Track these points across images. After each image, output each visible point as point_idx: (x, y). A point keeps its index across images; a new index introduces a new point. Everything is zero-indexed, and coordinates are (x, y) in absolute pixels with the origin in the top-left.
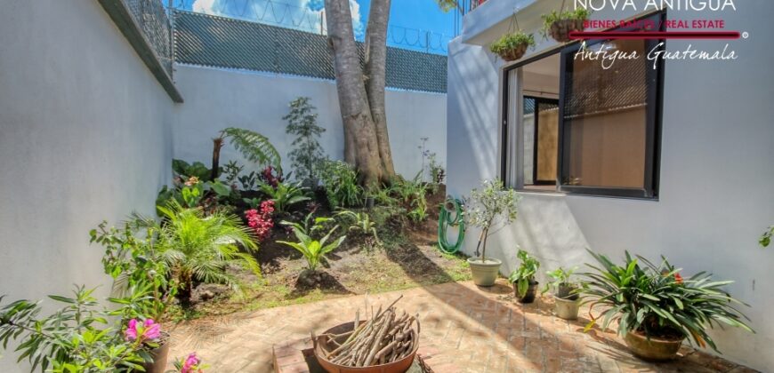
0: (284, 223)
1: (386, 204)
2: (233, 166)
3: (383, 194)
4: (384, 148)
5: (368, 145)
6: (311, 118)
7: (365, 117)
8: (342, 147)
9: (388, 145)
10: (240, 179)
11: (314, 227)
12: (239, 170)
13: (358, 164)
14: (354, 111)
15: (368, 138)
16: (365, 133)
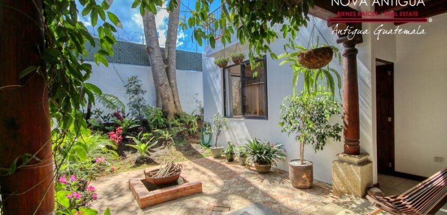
0: (128, 137)
1: (178, 126)
2: (98, 111)
3: (176, 122)
4: (176, 99)
5: (168, 98)
6: (139, 86)
7: (166, 85)
8: (155, 99)
9: (178, 98)
10: (102, 118)
11: (143, 138)
12: (101, 113)
13: (163, 107)
14: (161, 82)
15: (168, 95)
16: (166, 92)
